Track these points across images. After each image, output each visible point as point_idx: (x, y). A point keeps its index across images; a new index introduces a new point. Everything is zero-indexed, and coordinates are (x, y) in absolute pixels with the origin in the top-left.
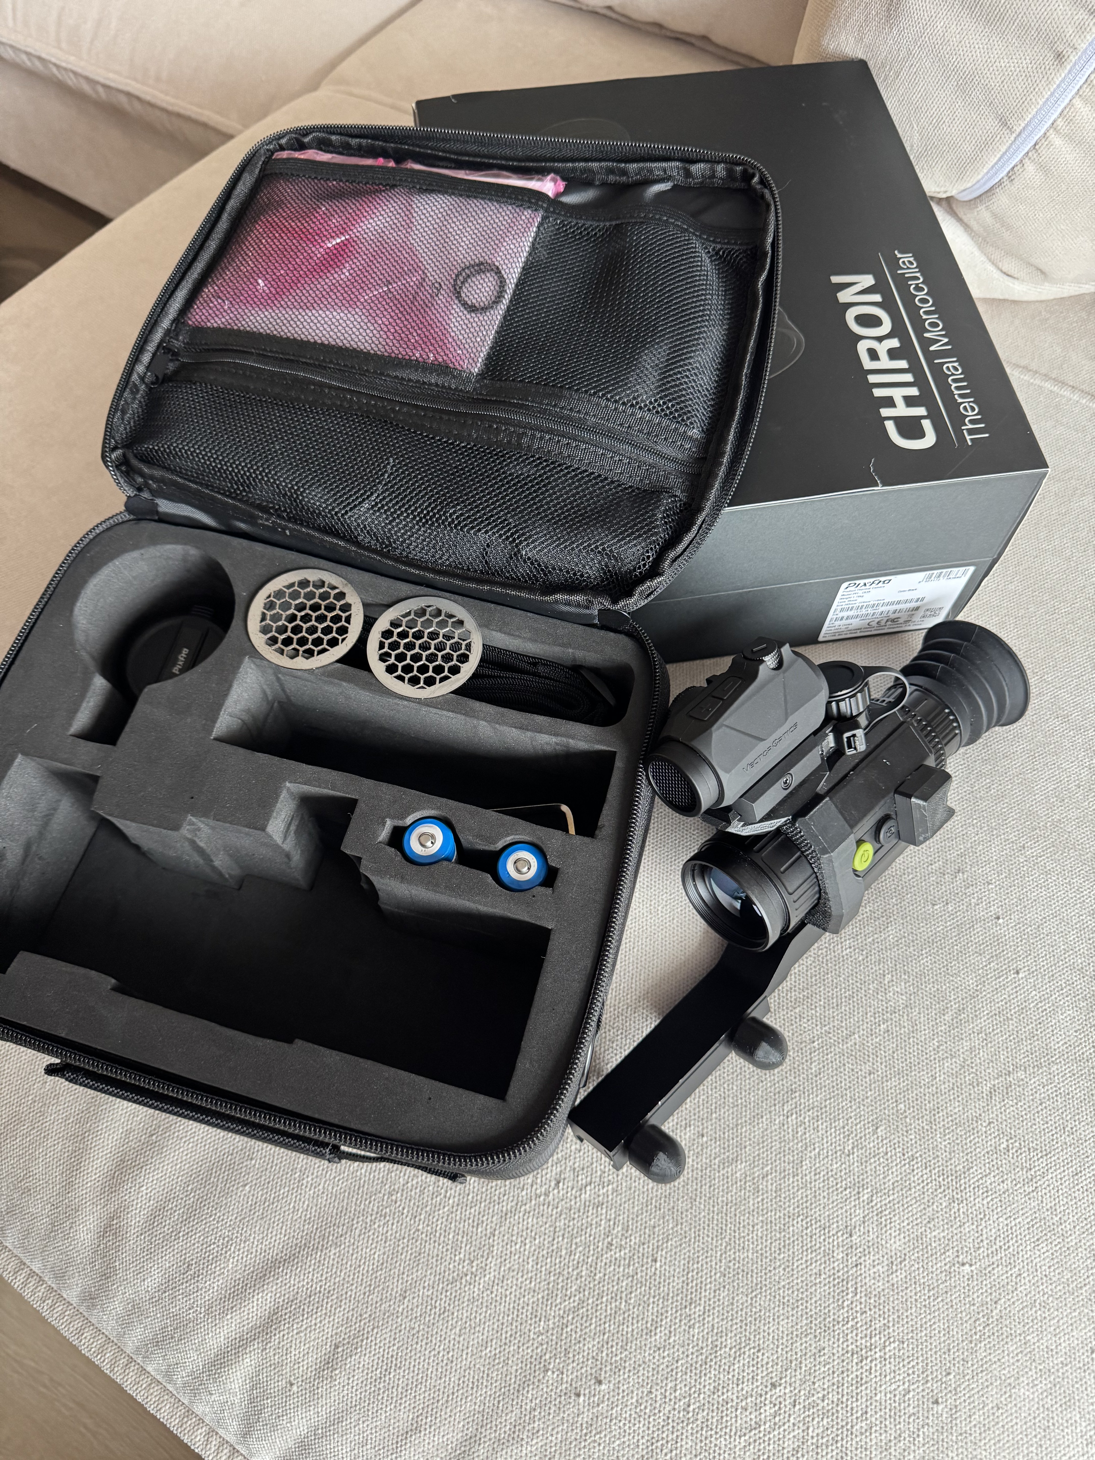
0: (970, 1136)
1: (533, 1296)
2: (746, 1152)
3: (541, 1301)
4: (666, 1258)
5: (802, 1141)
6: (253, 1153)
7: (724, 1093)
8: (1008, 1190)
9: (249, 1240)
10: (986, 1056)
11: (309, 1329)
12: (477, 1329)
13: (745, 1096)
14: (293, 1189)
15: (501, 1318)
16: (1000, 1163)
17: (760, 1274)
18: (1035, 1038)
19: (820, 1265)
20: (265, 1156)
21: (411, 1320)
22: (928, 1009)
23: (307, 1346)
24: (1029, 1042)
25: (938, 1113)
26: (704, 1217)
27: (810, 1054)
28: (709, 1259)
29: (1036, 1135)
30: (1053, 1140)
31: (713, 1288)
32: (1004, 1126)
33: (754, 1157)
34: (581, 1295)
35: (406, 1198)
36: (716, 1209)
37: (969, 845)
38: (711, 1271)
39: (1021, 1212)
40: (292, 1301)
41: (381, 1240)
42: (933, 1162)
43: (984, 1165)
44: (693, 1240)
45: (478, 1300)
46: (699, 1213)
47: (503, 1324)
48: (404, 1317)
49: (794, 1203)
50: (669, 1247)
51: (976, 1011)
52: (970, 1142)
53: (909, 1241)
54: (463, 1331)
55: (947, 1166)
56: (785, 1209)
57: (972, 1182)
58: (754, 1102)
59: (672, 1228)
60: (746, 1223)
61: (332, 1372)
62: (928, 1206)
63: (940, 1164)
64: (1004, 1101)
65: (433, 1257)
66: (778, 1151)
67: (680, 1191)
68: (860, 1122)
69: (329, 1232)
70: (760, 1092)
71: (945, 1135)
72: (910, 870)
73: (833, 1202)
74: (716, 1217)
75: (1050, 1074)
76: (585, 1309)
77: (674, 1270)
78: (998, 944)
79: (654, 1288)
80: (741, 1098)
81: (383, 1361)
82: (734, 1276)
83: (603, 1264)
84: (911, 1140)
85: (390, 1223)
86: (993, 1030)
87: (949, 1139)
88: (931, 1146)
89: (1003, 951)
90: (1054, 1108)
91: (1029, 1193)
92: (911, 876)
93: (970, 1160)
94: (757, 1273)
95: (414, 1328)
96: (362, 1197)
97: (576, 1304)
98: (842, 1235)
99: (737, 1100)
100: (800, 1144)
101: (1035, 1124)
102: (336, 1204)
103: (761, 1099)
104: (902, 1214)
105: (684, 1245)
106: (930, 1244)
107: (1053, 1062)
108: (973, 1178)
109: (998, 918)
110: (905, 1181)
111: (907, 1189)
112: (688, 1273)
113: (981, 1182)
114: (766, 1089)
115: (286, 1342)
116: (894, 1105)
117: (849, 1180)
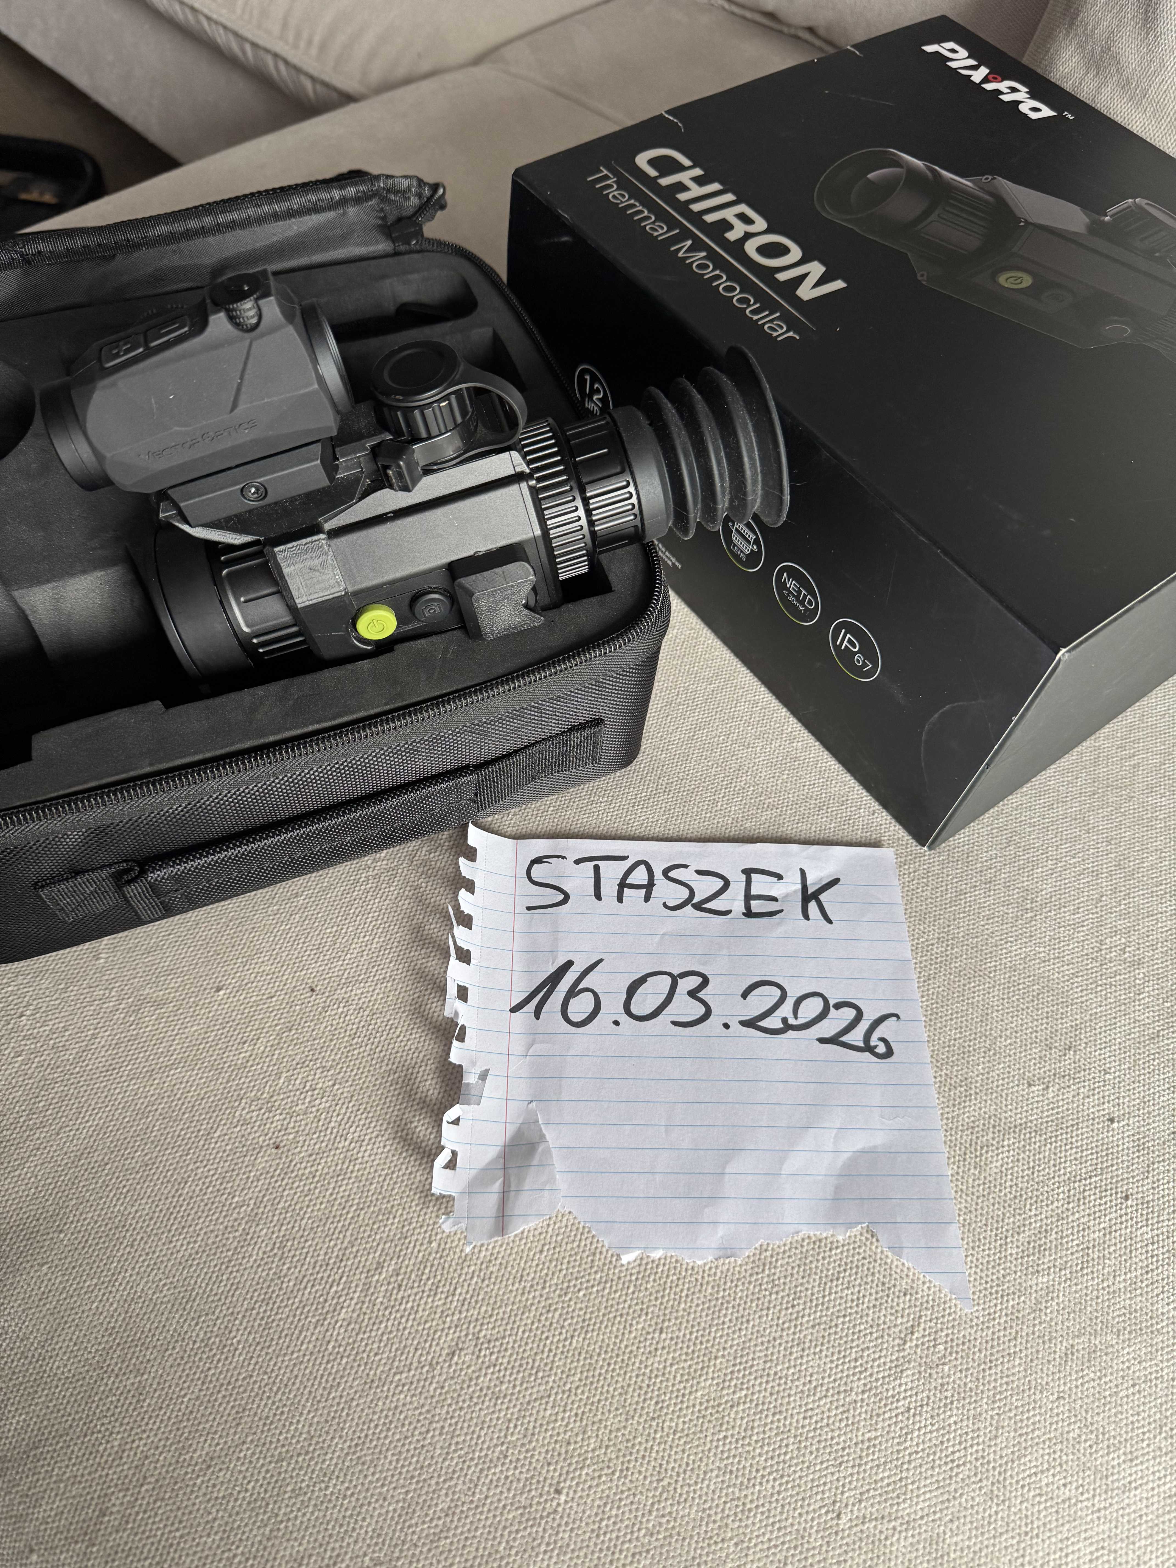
0: (1028, 1411)
1: (382, 1506)
2: (715, 1365)
3: (390, 1515)
4: (575, 1491)
5: (795, 1366)
6: (65, 1224)
7: (703, 1277)
8: (1069, 1499)
9: (28, 1339)
10: (1067, 1303)
11: (72, 1480)
12: (295, 1535)
13: (730, 1288)
14: (103, 1283)
15: (330, 1527)
16: (1064, 1458)
17: (701, 1545)
18: (1138, 1292)
19: (788, 1549)
20: (79, 1232)
21: (209, 1501)
22: (997, 1222)
23: (64, 1502)
24: (1129, 1295)
25: (990, 1368)
26: (640, 1443)
27: (831, 1250)
28: (634, 1507)
29: (1121, 1428)
30: (1143, 1440)
31: (632, 1551)
32: (1078, 1406)
33: (725, 1375)
34: (448, 1519)
35: (245, 1329)
36: (658, 1436)
37: (1088, 1017)
38: (634, 1524)
39: (1083, 1535)
40: (61, 1436)
41: (199, 1379)
42: (971, 1435)
43: (1042, 1456)
44: (617, 1474)
45: (305, 1493)
46: (635, 1437)
47: (331, 1536)
48: (201, 1494)
49: (767, 1452)
50: (583, 1477)
51: (1062, 1238)
52: (1028, 1419)
53: (918, 1542)
54: (275, 1533)
55: (989, 1446)
56: (753, 1458)
57: (1021, 1476)
58: (741, 1298)
59: (593, 1450)
60: (696, 1466)
61: (87, 1547)
62: (954, 1498)
63: (981, 1440)
64: (1082, 1370)
65: (260, 1419)
66: (760, 1373)
67: (615, 1401)
68: (880, 1357)
69: (134, 1353)
70: (751, 1287)
71: (994, 1402)
72: (1008, 1033)
73: (822, 1463)
74: (656, 1448)
75: (1151, 1345)
76: (448, 1541)
77: (584, 1512)
78: (1107, 1155)
79: (550, 1531)
80: (724, 1290)
81: (157, 1549)
82: (665, 1538)
83: (487, 1481)
84: (946, 1398)
85: (216, 1359)
86: (1082, 1269)
87: (999, 1408)
88: (972, 1412)
89: (1112, 1165)
90: (1150, 1395)
91: (1099, 1510)
92: (1009, 1041)
93: (1024, 1445)
94: (697, 1542)
95: (210, 1513)
96: (189, 1313)
97: (438, 1530)
98: (827, 1512)
99: (718, 1292)
100: (792, 1370)
101: (1122, 1413)
102: (152, 1316)
103: (750, 1297)
104: (915, 1500)
105: (604, 1478)
106: (948, 1554)
107: (1158, 1330)
108: (1024, 1471)
109: (1112, 1120)
110: (928, 1455)
111: (929, 1466)
112: (602, 1520)
113: (1033, 1478)
114: (761, 1285)
115: (37, 1489)
116: (932, 1344)
117: (849, 1436)
